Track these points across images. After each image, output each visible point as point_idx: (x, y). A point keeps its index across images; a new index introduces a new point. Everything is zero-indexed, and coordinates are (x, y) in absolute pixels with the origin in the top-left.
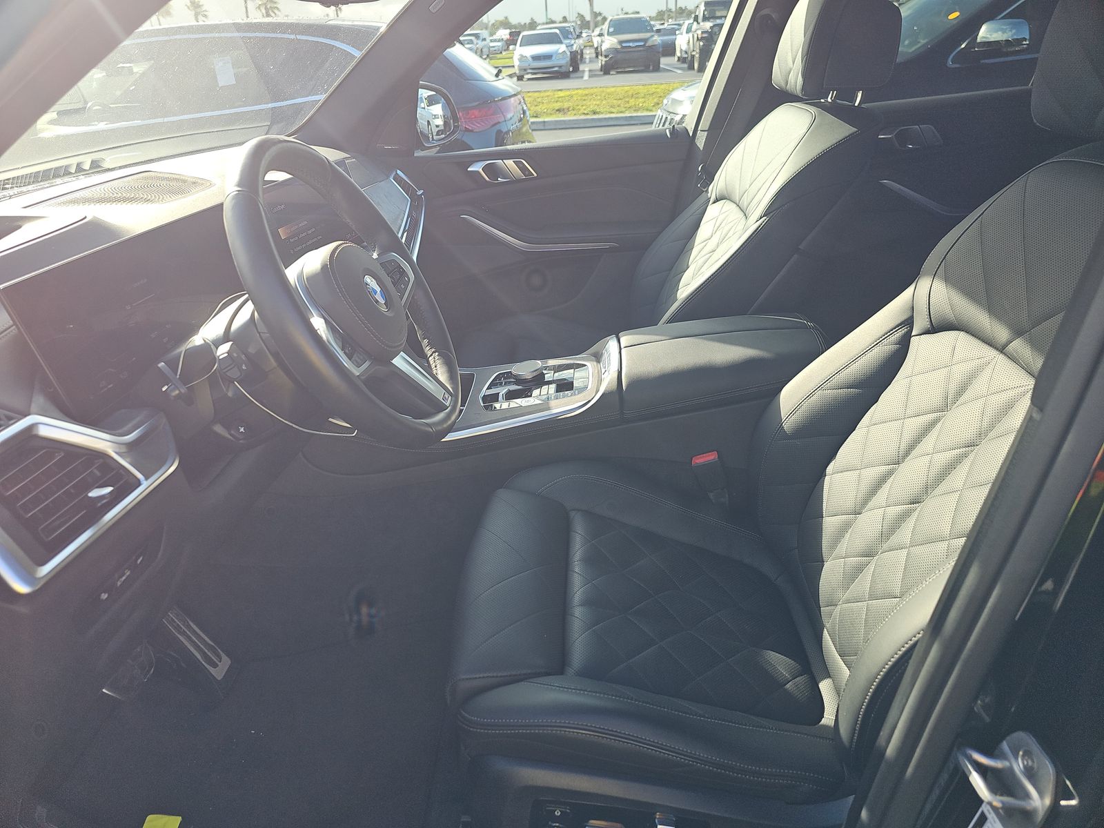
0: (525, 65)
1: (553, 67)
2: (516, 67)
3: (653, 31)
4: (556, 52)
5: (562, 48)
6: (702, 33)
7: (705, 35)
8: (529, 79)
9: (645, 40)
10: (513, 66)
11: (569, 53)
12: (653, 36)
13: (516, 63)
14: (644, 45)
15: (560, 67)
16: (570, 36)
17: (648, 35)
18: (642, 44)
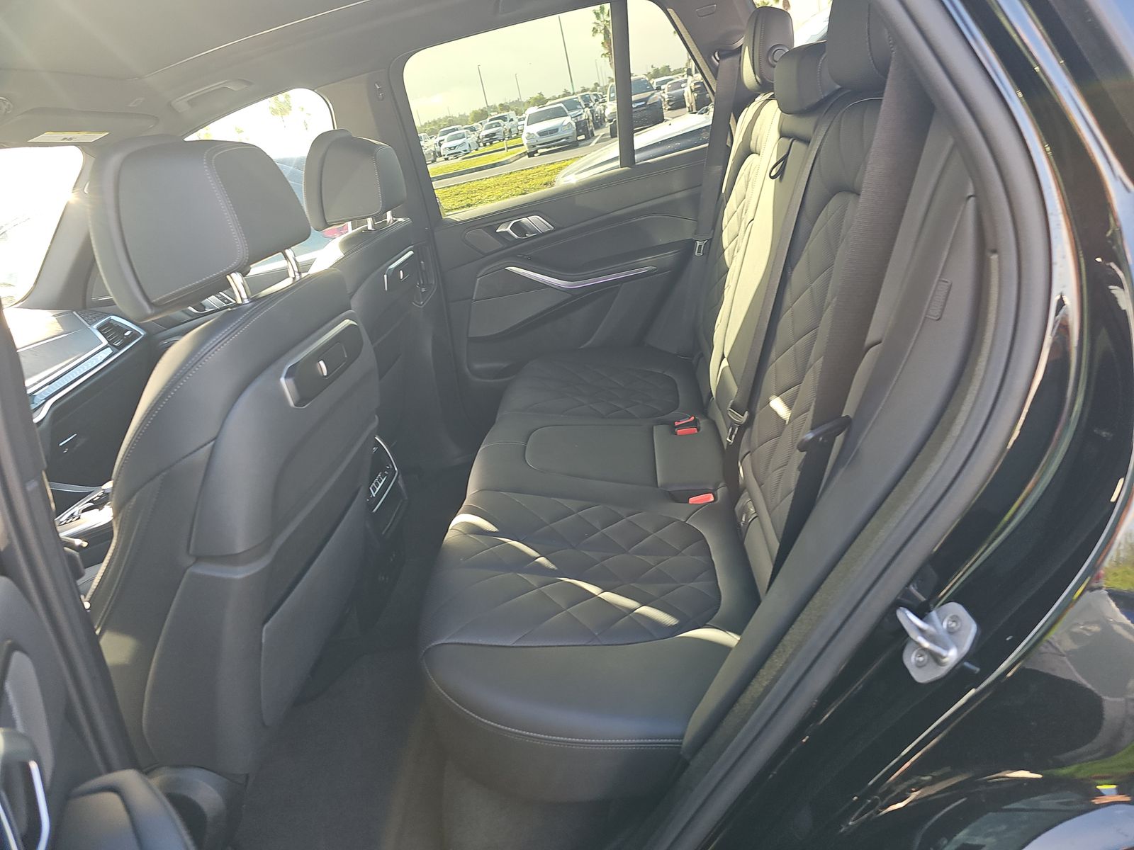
0: (533, 142)
1: (562, 139)
2: (526, 146)
3: (653, 90)
4: (562, 125)
5: (567, 120)
6: (695, 84)
7: (699, 86)
8: (541, 154)
9: (646, 100)
10: (523, 145)
11: (574, 124)
12: (653, 94)
13: (525, 141)
14: (646, 104)
15: (567, 138)
16: (579, 107)
17: (649, 94)
18: (643, 103)
